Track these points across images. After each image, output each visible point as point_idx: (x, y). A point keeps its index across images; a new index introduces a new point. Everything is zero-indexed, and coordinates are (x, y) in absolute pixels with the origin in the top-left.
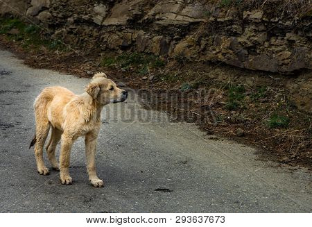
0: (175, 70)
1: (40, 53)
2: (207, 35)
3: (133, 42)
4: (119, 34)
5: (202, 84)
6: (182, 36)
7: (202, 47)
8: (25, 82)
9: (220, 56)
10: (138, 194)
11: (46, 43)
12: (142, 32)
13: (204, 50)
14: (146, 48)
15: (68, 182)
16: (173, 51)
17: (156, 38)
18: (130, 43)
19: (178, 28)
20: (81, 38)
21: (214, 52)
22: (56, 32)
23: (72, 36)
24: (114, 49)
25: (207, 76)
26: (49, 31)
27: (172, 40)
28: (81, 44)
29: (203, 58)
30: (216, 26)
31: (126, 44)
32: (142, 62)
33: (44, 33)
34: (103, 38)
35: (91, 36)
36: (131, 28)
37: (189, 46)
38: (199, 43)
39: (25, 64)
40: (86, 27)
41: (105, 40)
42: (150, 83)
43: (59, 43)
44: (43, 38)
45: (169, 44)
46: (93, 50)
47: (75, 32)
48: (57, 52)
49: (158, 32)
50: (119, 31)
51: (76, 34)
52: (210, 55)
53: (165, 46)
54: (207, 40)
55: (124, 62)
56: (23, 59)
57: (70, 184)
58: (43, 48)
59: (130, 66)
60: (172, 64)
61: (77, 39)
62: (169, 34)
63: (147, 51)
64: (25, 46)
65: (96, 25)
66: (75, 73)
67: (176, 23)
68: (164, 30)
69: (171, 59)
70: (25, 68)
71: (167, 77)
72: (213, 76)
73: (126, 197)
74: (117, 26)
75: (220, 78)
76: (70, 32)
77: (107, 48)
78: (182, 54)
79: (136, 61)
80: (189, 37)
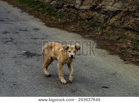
0: (110, 30)
1: (52, 20)
2: (124, 16)
3: (92, 17)
4: (86, 13)
5: (122, 37)
6: (114, 16)
7: (122, 21)
8: (46, 34)
9: (130, 26)
10: (94, 89)
11: (54, 15)
12: (96, 13)
13: (123, 22)
14: (98, 20)
15: (65, 83)
16: (109, 22)
17: (102, 16)
18: (91, 17)
19: (112, 12)
20: (70, 14)
21: (127, 24)
22: (59, 11)
23: (66, 13)
24: (84, 20)
25: (124, 34)
26: (56, 10)
27: (109, 17)
28: (70, 16)
29: (122, 26)
30: (128, 13)
31: (89, 18)
32: (96, 26)
33: (54, 11)
34: (79, 14)
35: (74, 13)
36: (91, 11)
37: (116, 21)
38: (121, 20)
39: (46, 25)
40: (72, 9)
41: (80, 15)
42: (99, 36)
43: (60, 16)
44: (53, 13)
45: (108, 19)
46: (75, 19)
47: (67, 11)
48: (59, 20)
49: (103, 14)
50: (86, 12)
51: (67, 12)
52: (126, 25)
53: (106, 20)
54: (124, 18)
55: (88, 26)
56: (44, 22)
57: (66, 84)
58: (53, 17)
59: (91, 28)
60: (109, 28)
61: (68, 14)
62: (108, 15)
63: (98, 21)
64: (45, 16)
65: (76, 9)
66: (67, 30)
67: (111, 10)
68: (106, 13)
69: (109, 26)
70: (45, 27)
71: (107, 33)
72: (126, 34)
73: (89, 90)
74: (85, 10)
75: (129, 35)
76: (65, 11)
77: (81, 19)
78: (113, 24)
79: (93, 26)
80: (116, 17)
